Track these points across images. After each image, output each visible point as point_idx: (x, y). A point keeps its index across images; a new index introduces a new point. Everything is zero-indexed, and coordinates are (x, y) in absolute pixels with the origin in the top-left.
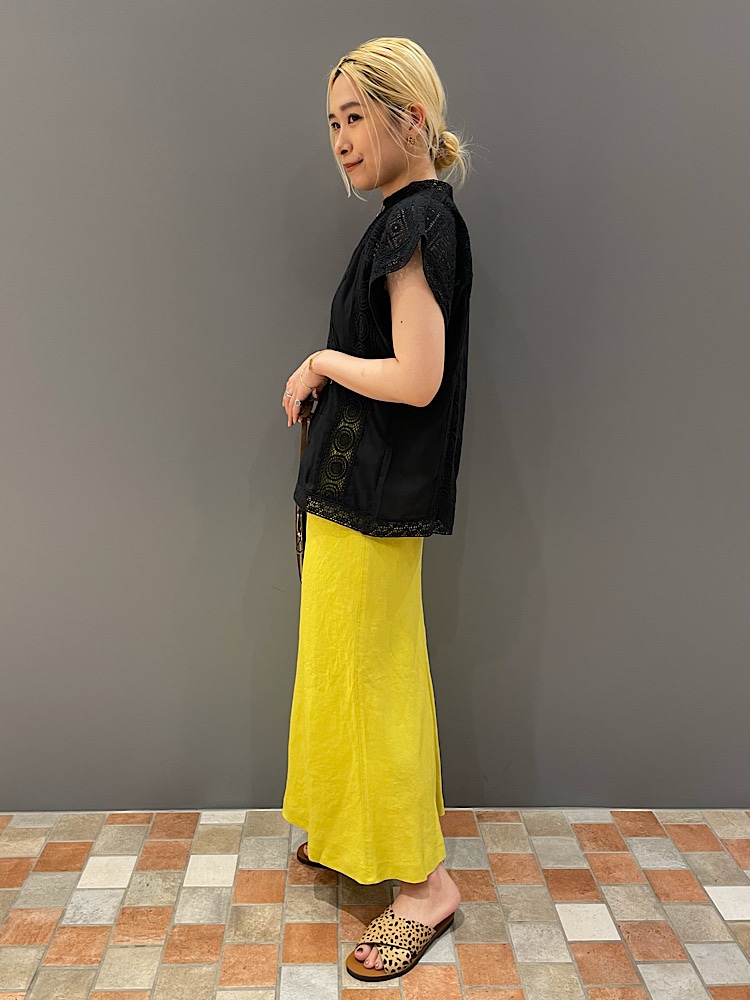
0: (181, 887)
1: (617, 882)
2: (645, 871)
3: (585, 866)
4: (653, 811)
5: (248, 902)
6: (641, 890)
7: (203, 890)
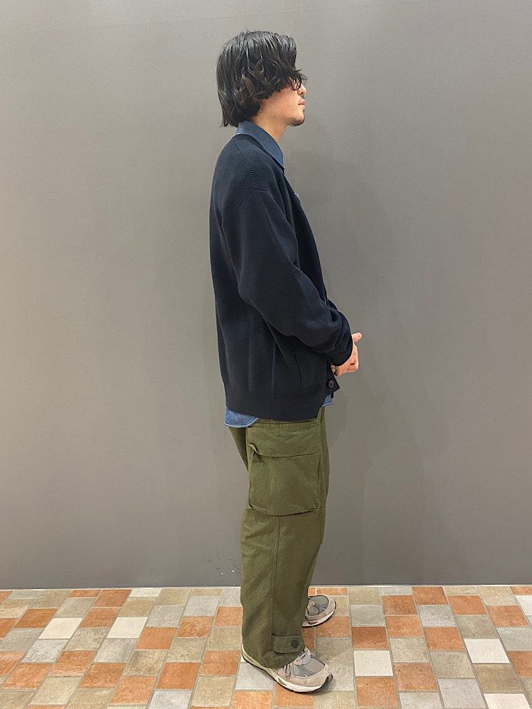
0: (105, 638)
1: (402, 635)
2: (424, 628)
3: (383, 625)
4: (443, 587)
5: (146, 648)
6: (418, 642)
7: (119, 640)
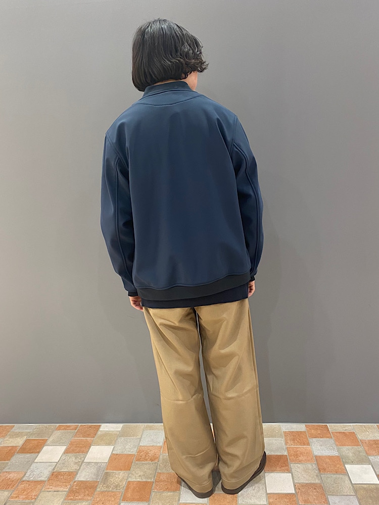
0: (83, 462)
1: (300, 462)
2: (316, 456)
3: (286, 453)
4: (328, 425)
5: (113, 470)
6: (312, 466)
7: (93, 464)
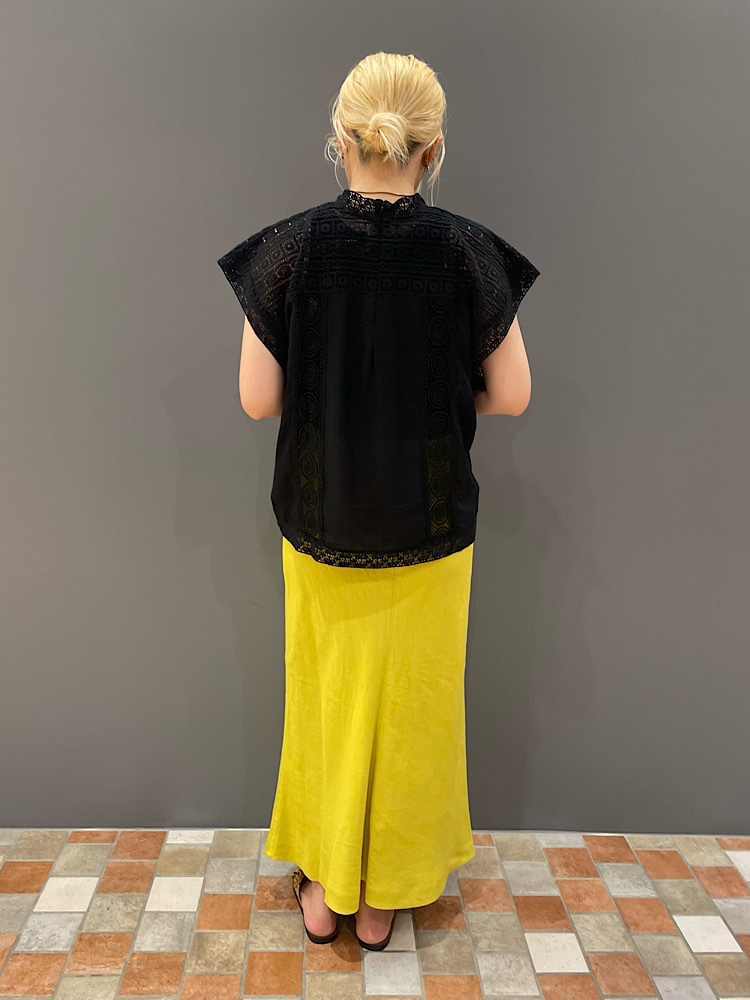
0: (143, 911)
1: (587, 910)
2: (616, 899)
3: (555, 892)
4: (626, 836)
5: (211, 929)
6: (611, 919)
7: (166, 915)
